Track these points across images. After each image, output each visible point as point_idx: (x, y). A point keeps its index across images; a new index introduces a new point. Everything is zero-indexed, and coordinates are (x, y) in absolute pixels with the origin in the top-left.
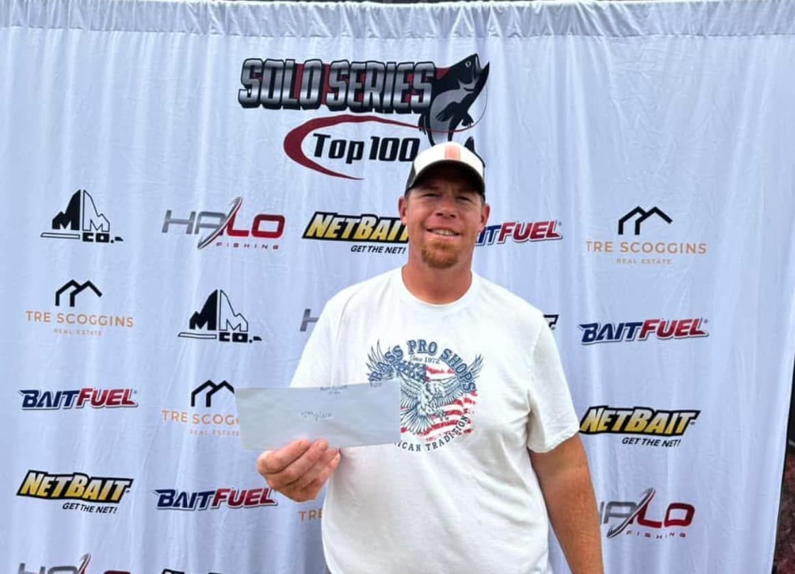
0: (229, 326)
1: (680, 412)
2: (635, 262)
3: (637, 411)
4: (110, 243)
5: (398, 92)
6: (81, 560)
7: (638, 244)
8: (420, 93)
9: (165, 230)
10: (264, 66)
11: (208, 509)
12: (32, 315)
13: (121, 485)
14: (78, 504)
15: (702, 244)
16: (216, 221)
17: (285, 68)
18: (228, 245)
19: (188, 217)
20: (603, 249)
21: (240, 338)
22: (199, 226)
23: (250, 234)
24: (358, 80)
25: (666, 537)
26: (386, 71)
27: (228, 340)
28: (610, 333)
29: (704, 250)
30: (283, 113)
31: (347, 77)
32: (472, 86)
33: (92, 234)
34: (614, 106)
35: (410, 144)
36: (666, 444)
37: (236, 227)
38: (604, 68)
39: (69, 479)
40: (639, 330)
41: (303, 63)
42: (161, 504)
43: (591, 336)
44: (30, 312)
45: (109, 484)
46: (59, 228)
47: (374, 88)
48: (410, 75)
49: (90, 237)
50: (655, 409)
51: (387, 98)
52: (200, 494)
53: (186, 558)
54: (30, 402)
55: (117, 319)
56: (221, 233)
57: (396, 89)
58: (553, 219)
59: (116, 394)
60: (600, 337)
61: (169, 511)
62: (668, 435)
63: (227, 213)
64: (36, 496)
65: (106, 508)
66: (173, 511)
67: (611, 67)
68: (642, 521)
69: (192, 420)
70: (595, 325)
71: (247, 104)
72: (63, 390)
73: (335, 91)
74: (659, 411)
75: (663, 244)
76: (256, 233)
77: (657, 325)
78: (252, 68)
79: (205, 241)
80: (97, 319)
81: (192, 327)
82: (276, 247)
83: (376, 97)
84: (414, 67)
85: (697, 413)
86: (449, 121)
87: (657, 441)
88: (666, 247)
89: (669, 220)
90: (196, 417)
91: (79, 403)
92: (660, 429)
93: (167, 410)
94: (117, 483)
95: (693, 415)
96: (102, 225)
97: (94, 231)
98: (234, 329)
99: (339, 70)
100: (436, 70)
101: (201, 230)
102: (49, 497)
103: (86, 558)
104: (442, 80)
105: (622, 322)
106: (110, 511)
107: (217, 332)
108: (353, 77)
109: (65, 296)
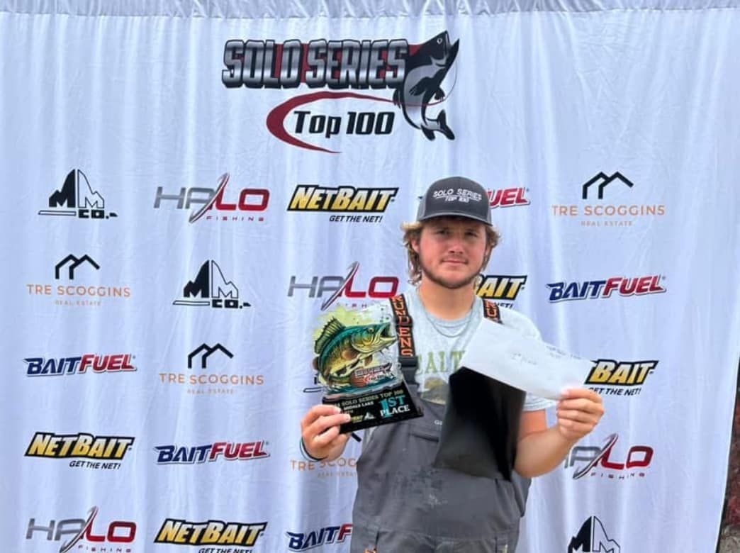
0: (221, 293)
1: (641, 363)
2: (598, 225)
3: (601, 363)
4: (105, 219)
5: (373, 68)
6: (90, 511)
7: (601, 207)
8: (394, 68)
9: (157, 206)
10: (245, 47)
11: (207, 462)
12: (34, 289)
13: (123, 443)
14: (84, 462)
15: (660, 206)
16: (206, 196)
17: (265, 48)
18: (217, 218)
19: (178, 193)
20: (568, 212)
21: (232, 304)
22: (190, 201)
23: (237, 207)
24: (334, 58)
25: (628, 477)
26: (361, 49)
27: (220, 306)
28: (575, 291)
29: (663, 211)
30: (264, 91)
31: (324, 56)
32: (443, 62)
33: (87, 211)
34: (578, 78)
35: (386, 117)
36: (628, 393)
37: (224, 202)
38: (568, 41)
39: (75, 439)
40: (602, 288)
41: (281, 43)
42: (161, 459)
43: (557, 294)
44: (30, 286)
45: (113, 442)
46: (55, 206)
47: (350, 66)
48: (384, 52)
49: (85, 214)
50: (618, 361)
51: (363, 75)
52: (199, 448)
53: (187, 507)
54: (35, 369)
55: (115, 290)
56: (210, 208)
57: (371, 66)
58: (522, 186)
59: (117, 360)
60: (566, 296)
61: (169, 465)
62: (630, 385)
63: (215, 189)
64: (43, 456)
65: (111, 465)
66: (172, 465)
67: (575, 40)
68: (606, 464)
69: (190, 380)
70: (562, 284)
71: (230, 84)
72: (65, 357)
73: (314, 68)
74: (621, 363)
75: (625, 207)
76: (243, 206)
77: (620, 283)
78: (234, 49)
79: (196, 215)
80: (96, 291)
81: (186, 295)
82: (261, 219)
83: (352, 74)
84: (388, 44)
85: (656, 363)
86: (422, 95)
87: (620, 391)
88: (628, 209)
89: (630, 184)
90: (193, 378)
91: (82, 369)
92: (622, 380)
93: (164, 372)
94: (120, 441)
95: (652, 365)
96: (97, 202)
97: (89, 208)
98: (226, 296)
99: (317, 49)
100: (408, 47)
101: (192, 205)
102: (57, 456)
103: (94, 511)
104: (415, 56)
105: (586, 281)
106: (115, 467)
107: (210, 299)
108: (330, 55)
109: (64, 270)
